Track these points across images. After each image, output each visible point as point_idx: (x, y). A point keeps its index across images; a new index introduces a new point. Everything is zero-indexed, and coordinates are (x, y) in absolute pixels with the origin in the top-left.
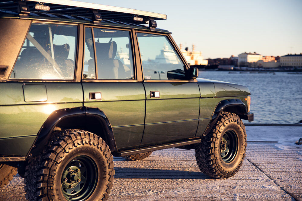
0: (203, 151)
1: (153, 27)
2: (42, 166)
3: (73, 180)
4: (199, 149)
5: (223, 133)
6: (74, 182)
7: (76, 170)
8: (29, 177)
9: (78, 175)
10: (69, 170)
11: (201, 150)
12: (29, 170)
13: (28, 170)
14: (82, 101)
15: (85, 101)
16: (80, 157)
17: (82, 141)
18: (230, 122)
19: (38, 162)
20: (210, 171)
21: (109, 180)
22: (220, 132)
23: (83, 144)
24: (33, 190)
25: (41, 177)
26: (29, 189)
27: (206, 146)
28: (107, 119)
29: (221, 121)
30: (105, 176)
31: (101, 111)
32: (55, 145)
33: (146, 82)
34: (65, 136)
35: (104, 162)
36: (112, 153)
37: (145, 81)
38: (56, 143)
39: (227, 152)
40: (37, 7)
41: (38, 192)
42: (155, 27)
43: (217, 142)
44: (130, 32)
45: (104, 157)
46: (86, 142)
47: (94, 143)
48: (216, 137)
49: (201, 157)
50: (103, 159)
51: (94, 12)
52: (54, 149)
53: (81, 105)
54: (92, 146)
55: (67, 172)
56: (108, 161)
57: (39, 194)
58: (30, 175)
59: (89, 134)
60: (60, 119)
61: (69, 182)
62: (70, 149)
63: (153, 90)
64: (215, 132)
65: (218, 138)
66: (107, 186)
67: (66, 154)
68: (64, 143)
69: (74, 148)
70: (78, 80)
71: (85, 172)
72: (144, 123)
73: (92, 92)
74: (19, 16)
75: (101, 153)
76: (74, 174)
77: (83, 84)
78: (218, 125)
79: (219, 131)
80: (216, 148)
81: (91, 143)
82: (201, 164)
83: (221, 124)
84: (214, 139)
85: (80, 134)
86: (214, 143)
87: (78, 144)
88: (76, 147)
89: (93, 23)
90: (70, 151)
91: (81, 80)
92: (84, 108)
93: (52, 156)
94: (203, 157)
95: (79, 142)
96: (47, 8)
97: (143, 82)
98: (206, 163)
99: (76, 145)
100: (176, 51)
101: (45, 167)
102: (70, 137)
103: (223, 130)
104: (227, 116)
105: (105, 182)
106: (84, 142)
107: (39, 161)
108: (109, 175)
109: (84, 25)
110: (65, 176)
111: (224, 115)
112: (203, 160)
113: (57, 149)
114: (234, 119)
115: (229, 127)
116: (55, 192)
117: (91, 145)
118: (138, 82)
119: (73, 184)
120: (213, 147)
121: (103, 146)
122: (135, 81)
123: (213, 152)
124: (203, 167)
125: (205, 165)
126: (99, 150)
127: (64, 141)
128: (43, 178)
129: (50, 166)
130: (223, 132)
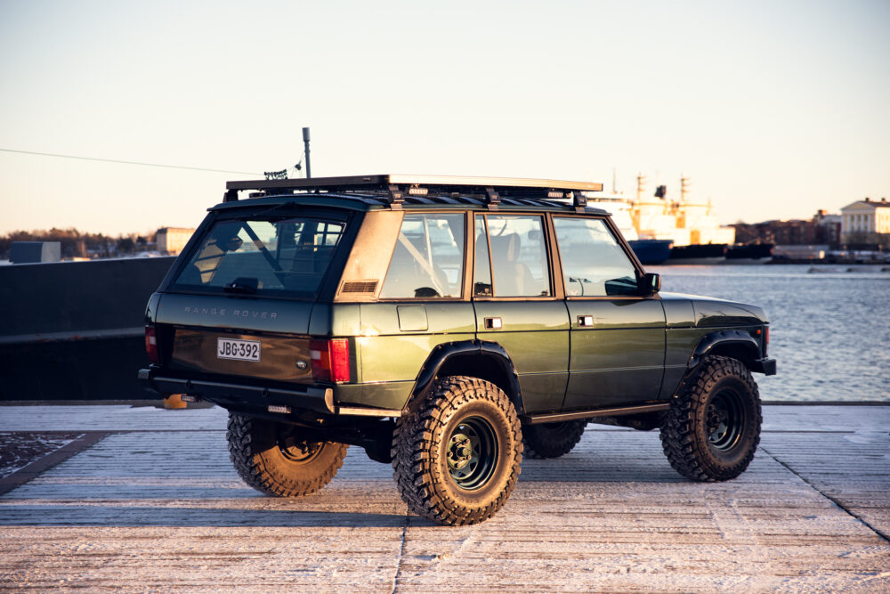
0: (674, 426)
1: (580, 206)
2: (421, 428)
3: (461, 455)
4: (667, 425)
5: (712, 394)
6: (462, 458)
7: (465, 441)
8: (401, 444)
9: (467, 448)
10: (454, 440)
11: (670, 425)
12: (401, 435)
13: (397, 436)
14: (475, 331)
15: (478, 330)
16: (471, 418)
17: (476, 393)
18: (725, 374)
19: (414, 422)
20: (688, 465)
21: (515, 459)
22: (706, 392)
23: (477, 398)
24: (409, 465)
25: (422, 444)
26: (402, 463)
27: (678, 418)
28: (509, 360)
29: (707, 372)
30: (508, 452)
31: (501, 348)
32: (438, 397)
33: (570, 301)
34: (450, 384)
35: (507, 429)
36: (518, 416)
37: (568, 299)
38: (439, 394)
39: (722, 434)
40: (412, 191)
41: (417, 467)
42: (584, 206)
43: (699, 410)
44: (542, 217)
45: (507, 420)
46: (481, 395)
47: (492, 398)
48: (698, 402)
49: (671, 440)
50: (505, 424)
51: (488, 190)
52: (437, 403)
53: (472, 337)
54: (490, 402)
55: (451, 443)
56: (512, 427)
57: (418, 469)
58: (403, 442)
59: (485, 383)
60: (443, 360)
61: (455, 458)
62: (459, 403)
63: (582, 314)
64: (695, 392)
65: (702, 404)
66: (513, 468)
67: (454, 412)
68: (450, 394)
69: (465, 403)
70: (467, 298)
71: (477, 446)
72: (569, 369)
73: (489, 316)
74: (390, 207)
75: (503, 414)
76: (461, 446)
77: (475, 305)
78: (702, 379)
79: (703, 389)
80: (699, 421)
81: (489, 396)
82: (671, 453)
83: (707, 377)
84: (695, 405)
85: (471, 382)
86: (695, 411)
87: (470, 397)
88: (467, 401)
89: (487, 207)
90: (459, 407)
91: (472, 299)
92: (477, 342)
93: (435, 413)
94: (675, 438)
95: (472, 394)
96: (424, 192)
97: (565, 300)
98: (682, 450)
99: (467, 398)
100: (621, 245)
101: (425, 430)
102: (458, 386)
103: (711, 388)
104: (719, 362)
105: (509, 462)
106: (478, 395)
107: (416, 420)
108: (515, 450)
109: (474, 211)
110: (449, 450)
111: (712, 360)
112: (676, 445)
113: (441, 403)
114: (733, 369)
115: (723, 383)
116: (439, 467)
117: (488, 399)
118: (557, 301)
119: (462, 463)
120: (693, 418)
121: (505, 402)
122: (552, 299)
123: (693, 429)
124: (675, 458)
125: (680, 452)
126: (499, 409)
127: (450, 390)
128: (424, 446)
129: (432, 428)
130: (713, 392)
